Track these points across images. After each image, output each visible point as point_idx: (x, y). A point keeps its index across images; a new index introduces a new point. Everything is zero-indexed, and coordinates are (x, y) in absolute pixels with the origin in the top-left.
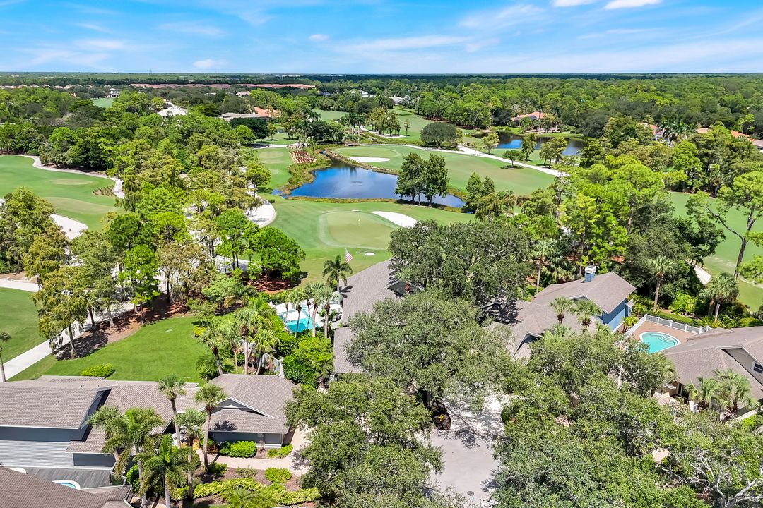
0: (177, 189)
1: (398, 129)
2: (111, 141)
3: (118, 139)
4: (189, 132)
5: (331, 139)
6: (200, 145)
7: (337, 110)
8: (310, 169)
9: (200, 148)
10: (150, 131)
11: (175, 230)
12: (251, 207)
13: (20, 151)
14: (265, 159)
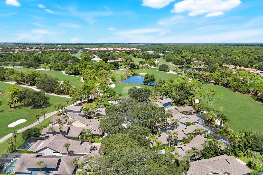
0: (95, 80)
1: (155, 65)
2: (81, 69)
3: (83, 68)
4: (99, 66)
5: (135, 68)
6: (101, 70)
7: (142, 58)
8: (127, 76)
9: (101, 71)
10: (90, 66)
11: (93, 87)
12: (109, 84)
13: (59, 70)
14: (117, 73)
